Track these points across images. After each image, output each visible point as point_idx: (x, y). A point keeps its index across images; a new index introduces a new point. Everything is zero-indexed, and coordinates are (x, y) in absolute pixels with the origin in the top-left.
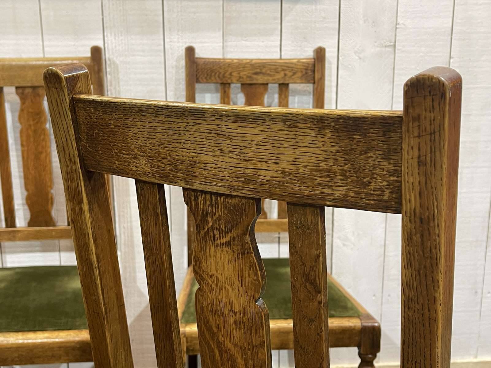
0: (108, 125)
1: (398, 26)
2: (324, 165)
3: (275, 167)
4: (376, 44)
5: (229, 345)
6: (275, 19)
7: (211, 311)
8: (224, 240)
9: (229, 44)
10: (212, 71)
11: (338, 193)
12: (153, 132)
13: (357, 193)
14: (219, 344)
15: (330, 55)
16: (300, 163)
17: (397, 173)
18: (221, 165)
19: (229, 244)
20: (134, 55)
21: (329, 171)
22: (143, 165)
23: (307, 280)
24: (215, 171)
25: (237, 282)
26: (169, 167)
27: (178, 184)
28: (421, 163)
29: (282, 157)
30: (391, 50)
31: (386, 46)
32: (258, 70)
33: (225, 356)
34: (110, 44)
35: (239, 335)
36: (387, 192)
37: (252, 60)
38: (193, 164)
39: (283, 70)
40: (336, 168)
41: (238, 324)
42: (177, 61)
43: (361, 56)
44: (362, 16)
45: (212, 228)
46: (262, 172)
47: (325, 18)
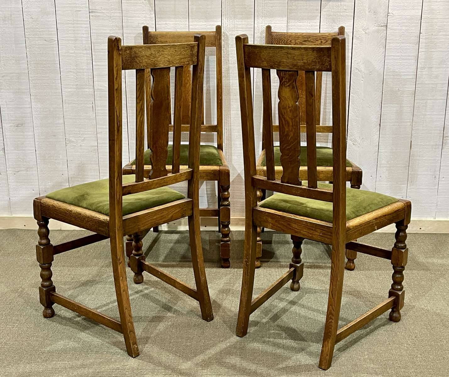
0: (255, 52)
1: (389, 15)
2: (314, 60)
3: (302, 61)
4: (375, 25)
5: (288, 118)
6: (317, 10)
7: (283, 108)
8: (287, 85)
9: (290, 24)
10: (281, 39)
11: (317, 67)
12: (269, 53)
13: (322, 67)
14: (284, 119)
15: (348, 31)
16: (308, 60)
17: (330, 61)
18: (288, 62)
19: (289, 86)
20: (237, 30)
21: (315, 61)
22: (265, 64)
23: (310, 93)
24: (286, 64)
25: (291, 97)
26: (273, 64)
27: (275, 69)
28: (335, 58)
29: (304, 59)
30: (385, 28)
31: (381, 26)
32: (306, 39)
33: (286, 122)
34: (224, 24)
35: (290, 114)
36: (328, 66)
37: (303, 33)
38: (280, 62)
39: (321, 39)
40: (317, 61)
41: (290, 111)
42: (261, 34)
43: (367, 31)
44: (367, 9)
45: (284, 81)
46: (299, 63)
47: (346, 10)
